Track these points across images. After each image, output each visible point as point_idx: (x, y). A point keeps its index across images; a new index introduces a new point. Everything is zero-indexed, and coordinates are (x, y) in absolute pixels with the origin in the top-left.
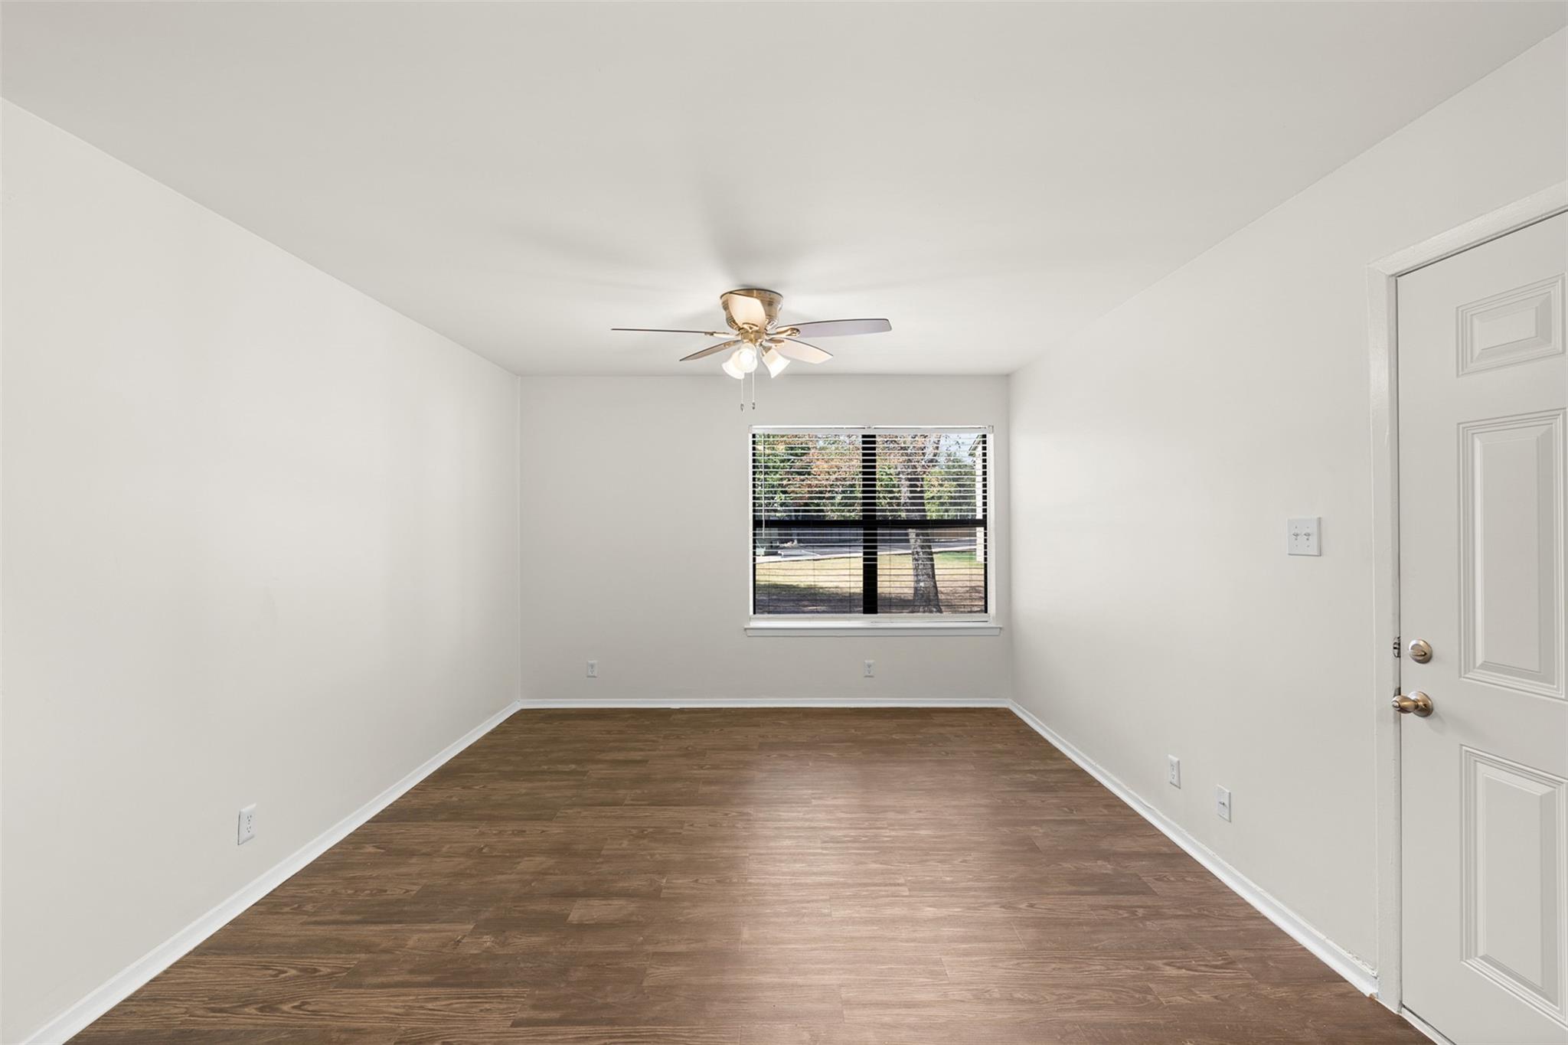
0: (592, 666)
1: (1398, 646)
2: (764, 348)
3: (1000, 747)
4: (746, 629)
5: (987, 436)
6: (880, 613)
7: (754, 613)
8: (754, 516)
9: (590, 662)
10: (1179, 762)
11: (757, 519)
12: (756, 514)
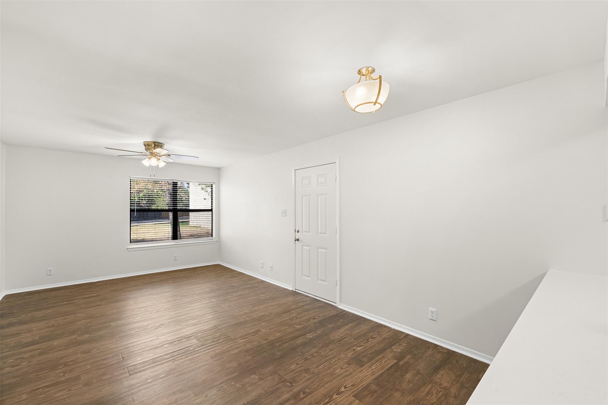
0: (50, 271)
1: (295, 230)
2: (158, 159)
3: (220, 272)
4: (127, 249)
5: (213, 185)
6: (179, 239)
7: (130, 243)
8: (130, 208)
9: (48, 269)
10: (263, 262)
11: (131, 209)
12: (131, 207)
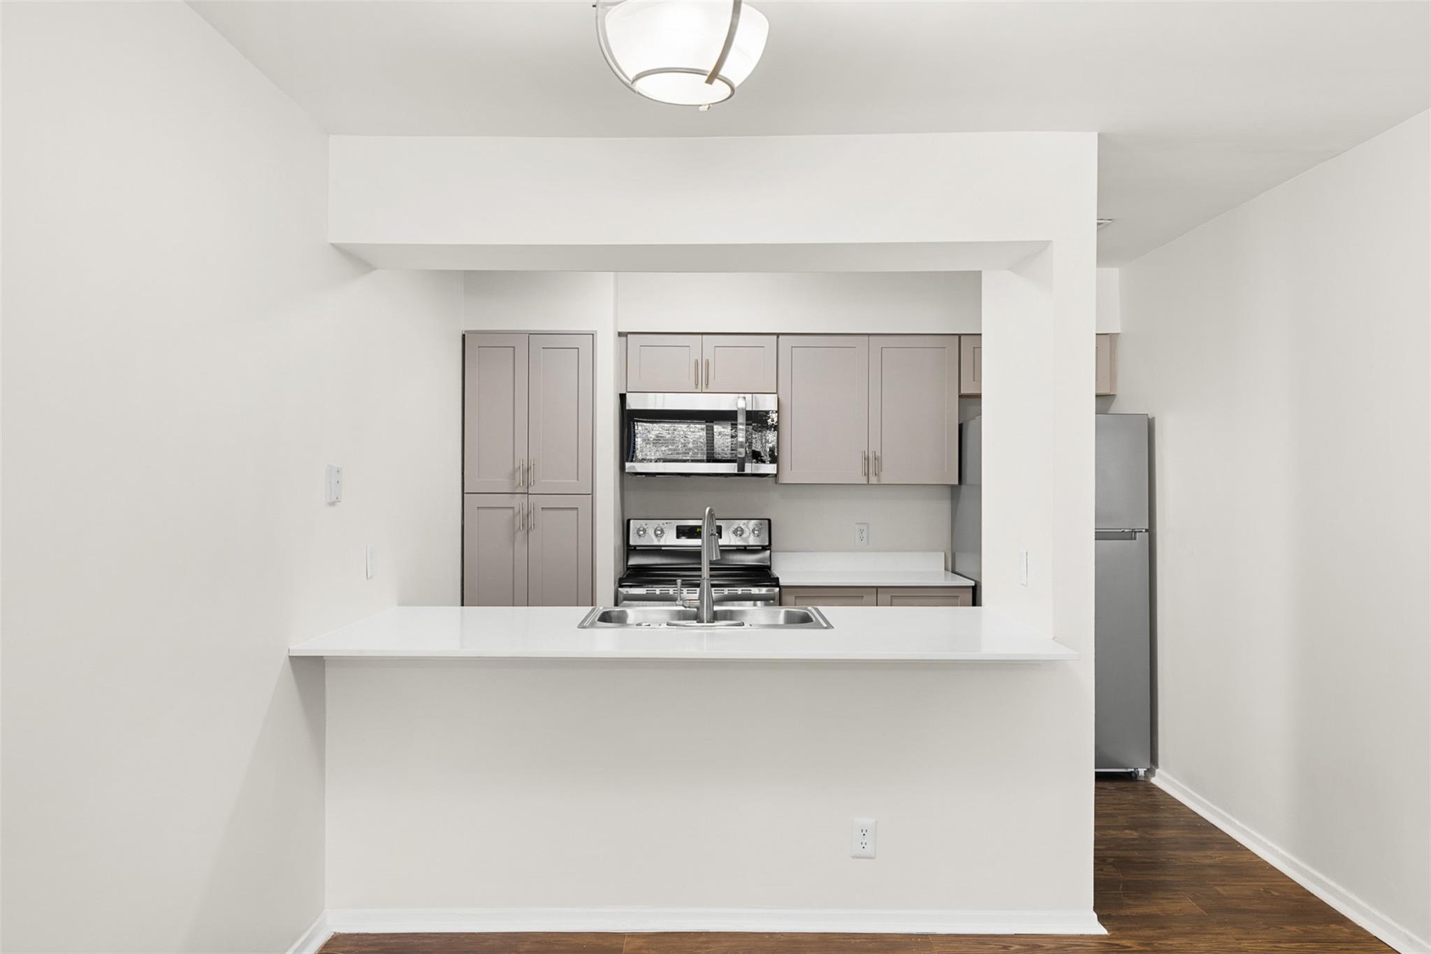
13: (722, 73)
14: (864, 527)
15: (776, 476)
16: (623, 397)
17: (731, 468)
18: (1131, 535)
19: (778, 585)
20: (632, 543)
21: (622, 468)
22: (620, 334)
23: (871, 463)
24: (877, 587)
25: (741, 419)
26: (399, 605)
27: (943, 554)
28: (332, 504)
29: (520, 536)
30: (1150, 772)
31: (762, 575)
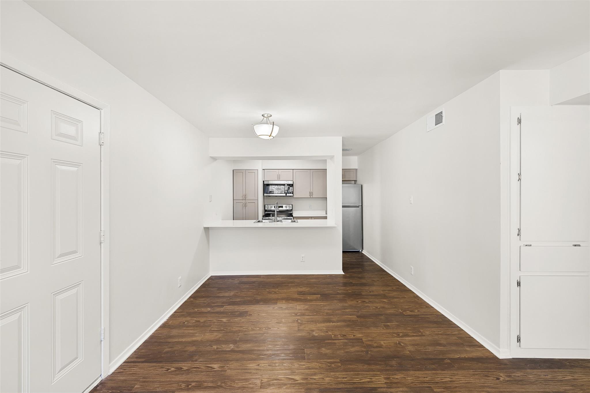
13: (272, 135)
14: (310, 206)
15: (293, 196)
16: (264, 181)
17: (285, 195)
18: (358, 207)
19: (293, 217)
20: (266, 209)
21: (264, 195)
22: (263, 169)
23: (311, 194)
24: (311, 217)
25: (286, 185)
26: (222, 220)
27: (325, 211)
28: (210, 202)
29: (244, 208)
30: (362, 251)
31: (291, 215)
